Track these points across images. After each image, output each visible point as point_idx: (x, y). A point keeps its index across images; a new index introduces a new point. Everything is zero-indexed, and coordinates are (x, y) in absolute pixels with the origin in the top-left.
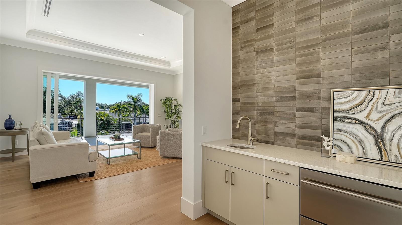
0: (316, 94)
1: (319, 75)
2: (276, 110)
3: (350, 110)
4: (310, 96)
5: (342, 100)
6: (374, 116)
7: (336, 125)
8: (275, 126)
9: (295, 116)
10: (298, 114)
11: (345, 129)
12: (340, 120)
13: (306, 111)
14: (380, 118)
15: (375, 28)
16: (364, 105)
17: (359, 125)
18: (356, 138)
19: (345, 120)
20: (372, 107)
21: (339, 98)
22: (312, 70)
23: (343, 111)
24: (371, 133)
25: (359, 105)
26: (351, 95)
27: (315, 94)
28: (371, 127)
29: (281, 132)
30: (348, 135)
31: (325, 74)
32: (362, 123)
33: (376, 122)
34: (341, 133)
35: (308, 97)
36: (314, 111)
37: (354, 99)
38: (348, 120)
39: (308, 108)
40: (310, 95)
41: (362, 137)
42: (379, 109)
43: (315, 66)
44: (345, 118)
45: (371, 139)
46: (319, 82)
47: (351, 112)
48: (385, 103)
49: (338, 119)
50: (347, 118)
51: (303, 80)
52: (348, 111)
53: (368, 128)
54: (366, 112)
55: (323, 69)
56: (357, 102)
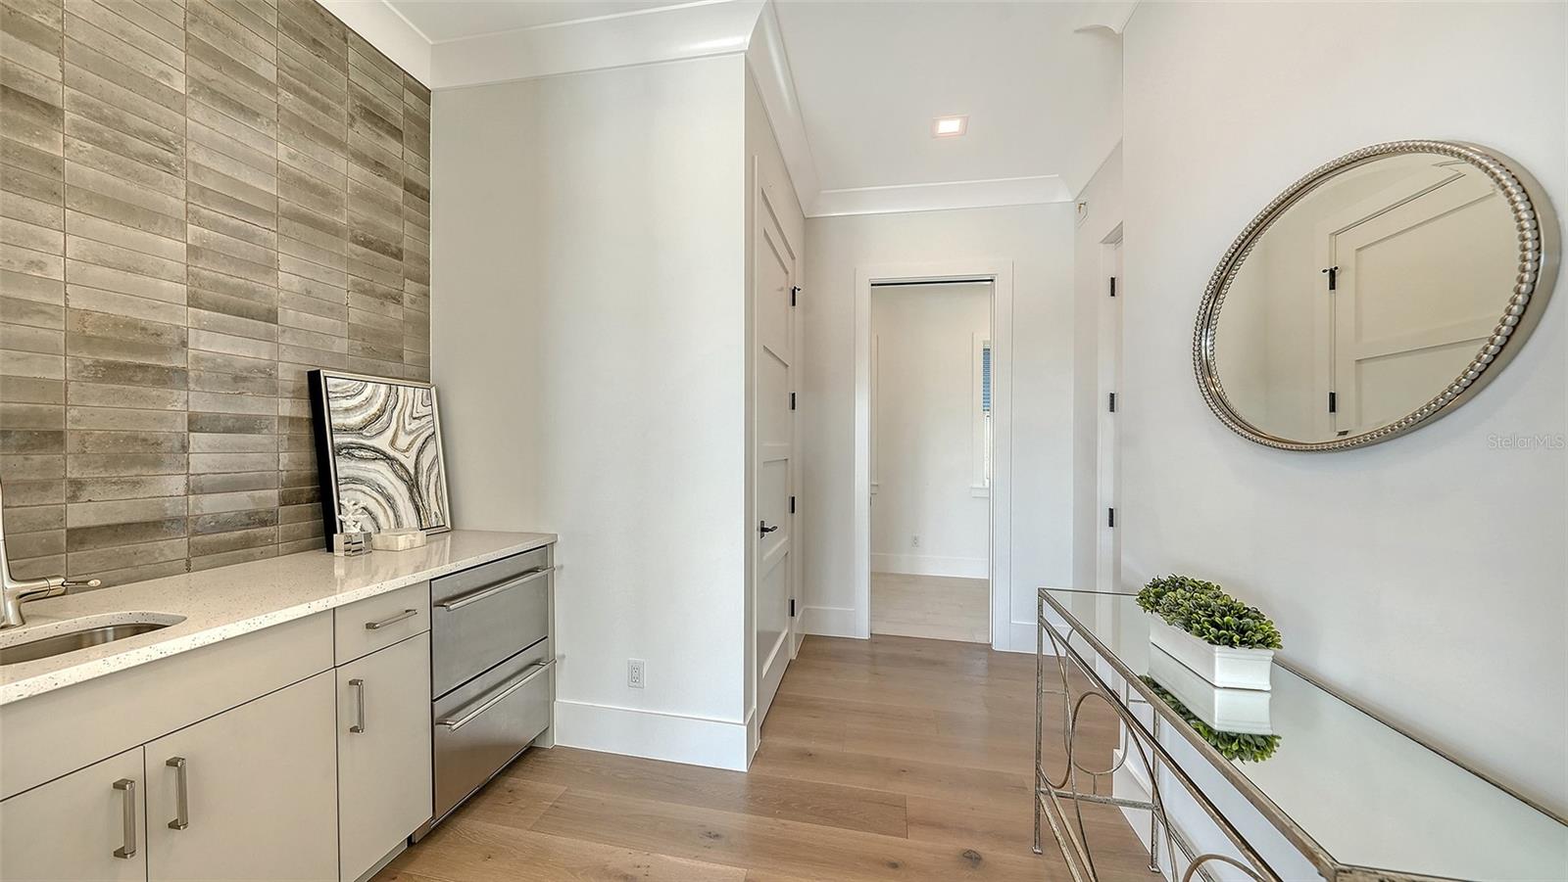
0: (260, 371)
1: (271, 316)
2: (77, 421)
3: (365, 427)
4: (245, 379)
5: (345, 400)
6: (403, 441)
7: (341, 468)
8: (73, 498)
9: (185, 448)
10: (198, 440)
11: (361, 474)
12: (348, 453)
13: (228, 430)
14: (411, 444)
15: (383, 249)
16: (385, 418)
17: (381, 462)
18: (382, 494)
19: (357, 453)
20: (398, 422)
21: (338, 395)
22: (250, 293)
23: (352, 429)
24: (402, 479)
25: (377, 417)
26: (361, 392)
27: (259, 375)
28: (401, 465)
29: (108, 526)
30: (367, 490)
31: (288, 316)
32: (387, 458)
33: (406, 454)
34: (354, 486)
35: (237, 379)
36: (254, 429)
37: (368, 400)
38: (363, 453)
39: (238, 418)
40: (245, 374)
41: (391, 490)
42: (408, 428)
43: (257, 282)
44: (358, 448)
45: (403, 488)
46: (270, 337)
47: (367, 432)
48: (414, 416)
49: (344, 451)
50: (361, 447)
51: (216, 314)
52: (359, 430)
53: (397, 466)
54: (389, 433)
55: (284, 302)
56: (374, 410)
